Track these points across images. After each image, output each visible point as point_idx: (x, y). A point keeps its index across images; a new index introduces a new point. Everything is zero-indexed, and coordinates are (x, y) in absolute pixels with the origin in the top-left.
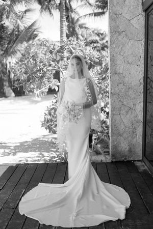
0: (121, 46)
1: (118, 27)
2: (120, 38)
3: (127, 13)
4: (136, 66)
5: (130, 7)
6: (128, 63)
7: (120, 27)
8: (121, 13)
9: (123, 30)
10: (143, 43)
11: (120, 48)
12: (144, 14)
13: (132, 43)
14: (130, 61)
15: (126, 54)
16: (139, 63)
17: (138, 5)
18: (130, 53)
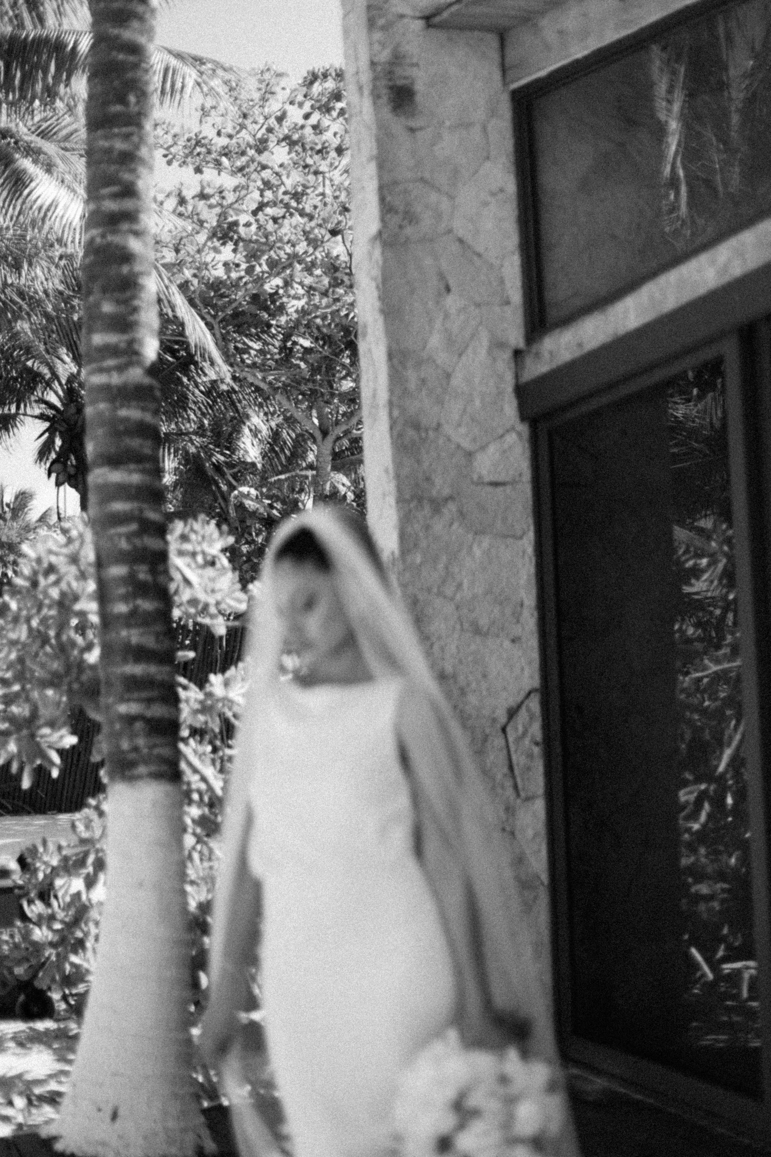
0: (444, 558)
1: (428, 479)
2: (438, 526)
3: (459, 425)
4: (507, 644)
5: (470, 400)
6: (477, 631)
7: (438, 481)
8: (439, 425)
9: (446, 491)
10: (530, 550)
11: (441, 566)
12: (524, 429)
13: (485, 544)
14: (484, 622)
15: (466, 592)
16: (517, 630)
17: (500, 393)
18: (479, 590)
